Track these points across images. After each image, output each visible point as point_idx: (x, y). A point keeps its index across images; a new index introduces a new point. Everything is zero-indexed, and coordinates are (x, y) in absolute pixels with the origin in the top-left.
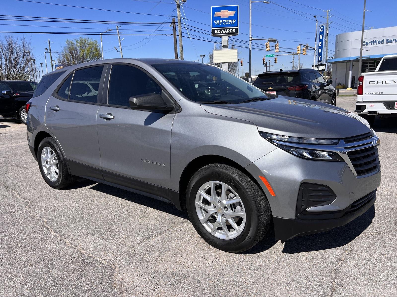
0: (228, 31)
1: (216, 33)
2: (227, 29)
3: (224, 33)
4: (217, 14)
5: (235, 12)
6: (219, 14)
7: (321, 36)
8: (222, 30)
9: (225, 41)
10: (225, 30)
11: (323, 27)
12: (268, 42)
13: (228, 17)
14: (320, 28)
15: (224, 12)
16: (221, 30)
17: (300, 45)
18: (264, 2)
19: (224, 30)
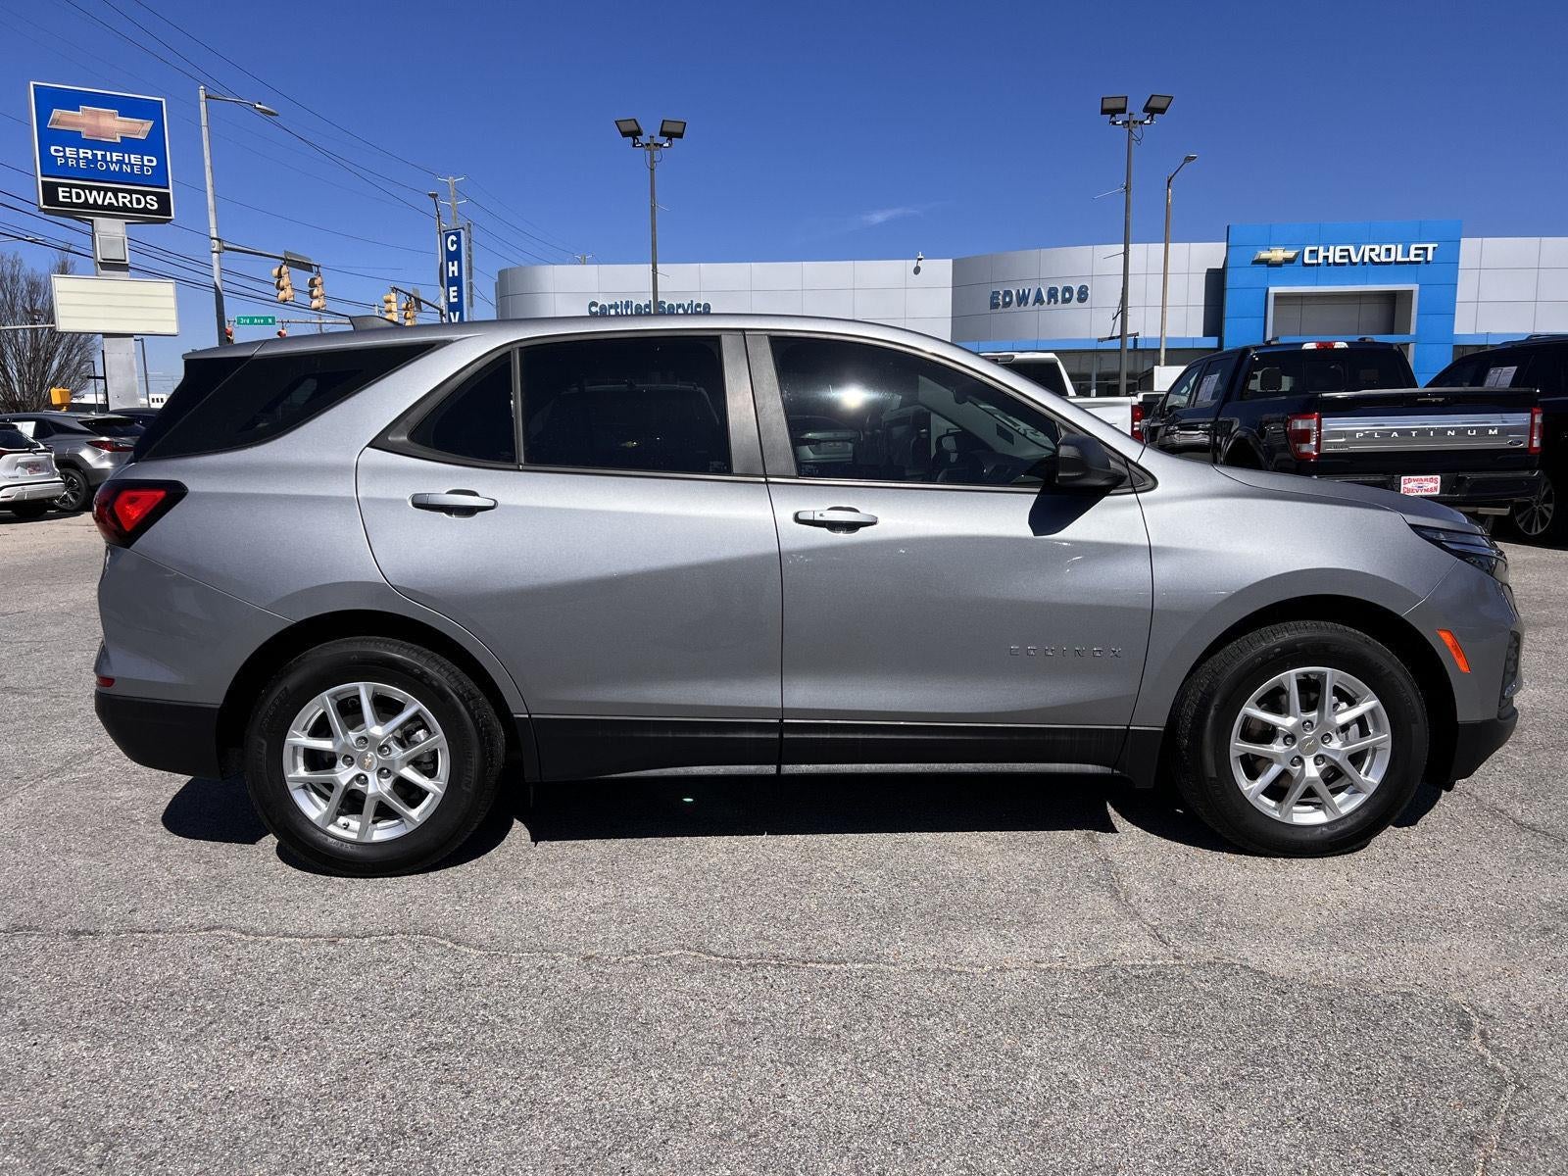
0: (121, 200)
1: (61, 199)
2: (115, 192)
3: (102, 207)
4: (63, 118)
5: (148, 125)
6: (73, 120)
7: (453, 265)
8: (95, 193)
9: (112, 243)
10: (110, 194)
11: (458, 235)
12: (285, 267)
13: (119, 140)
14: (447, 236)
15: (98, 117)
16: (87, 191)
17: (395, 290)
18: (258, 106)
19: (102, 193)
